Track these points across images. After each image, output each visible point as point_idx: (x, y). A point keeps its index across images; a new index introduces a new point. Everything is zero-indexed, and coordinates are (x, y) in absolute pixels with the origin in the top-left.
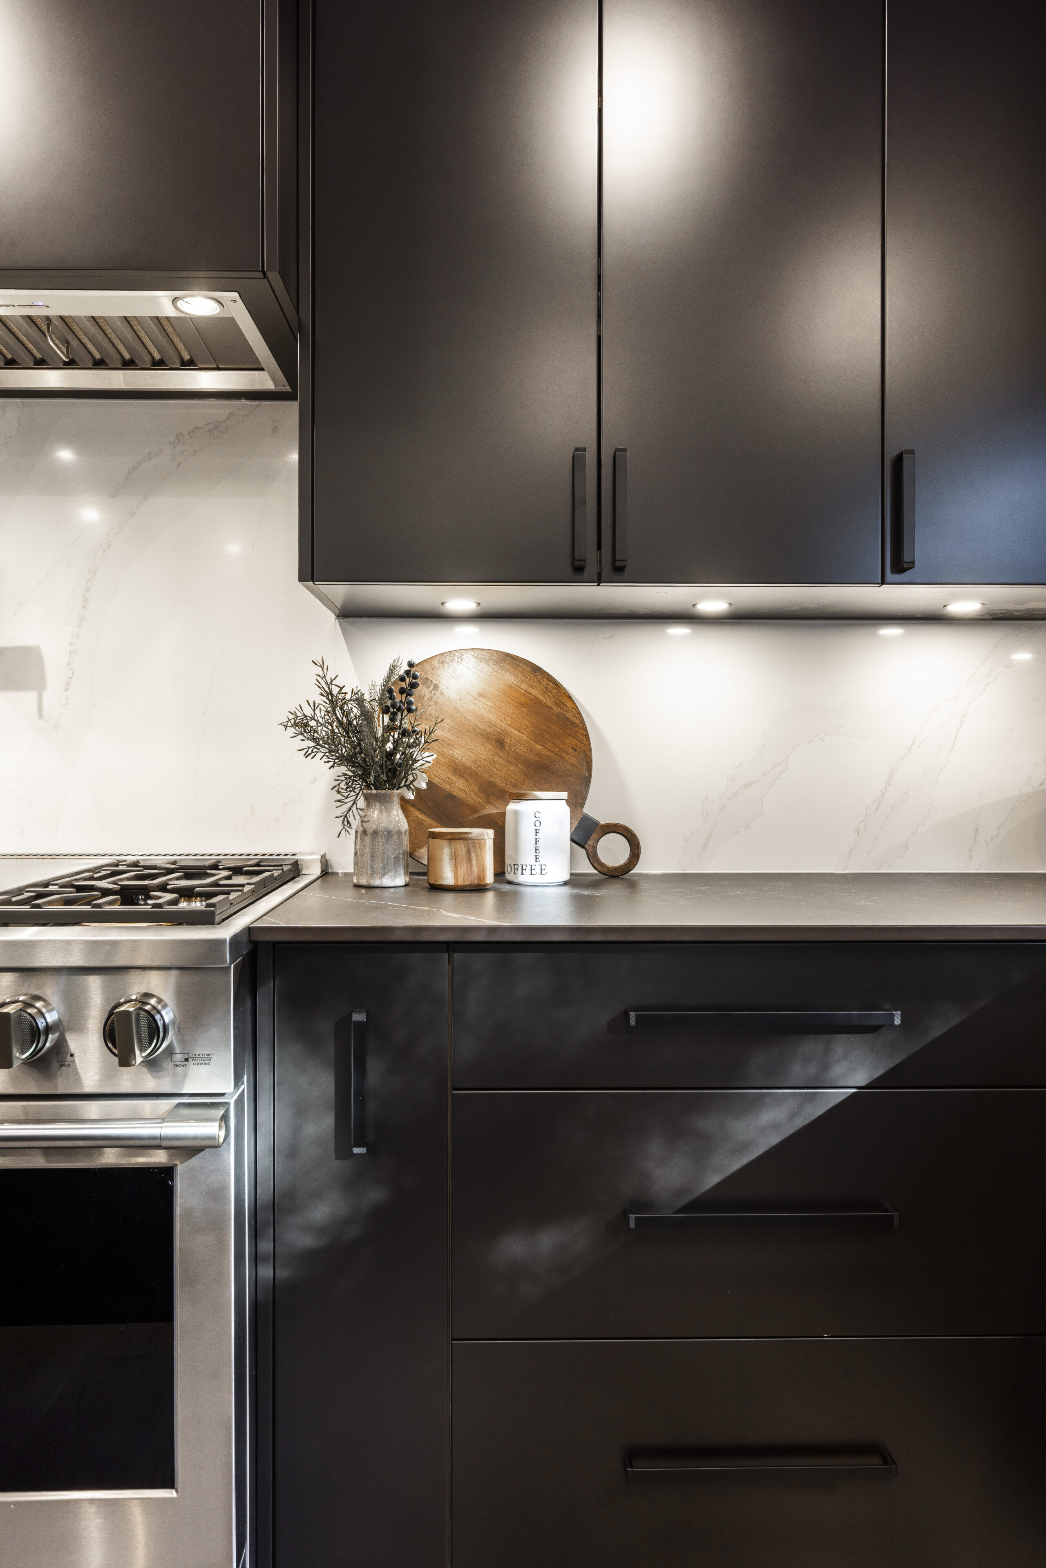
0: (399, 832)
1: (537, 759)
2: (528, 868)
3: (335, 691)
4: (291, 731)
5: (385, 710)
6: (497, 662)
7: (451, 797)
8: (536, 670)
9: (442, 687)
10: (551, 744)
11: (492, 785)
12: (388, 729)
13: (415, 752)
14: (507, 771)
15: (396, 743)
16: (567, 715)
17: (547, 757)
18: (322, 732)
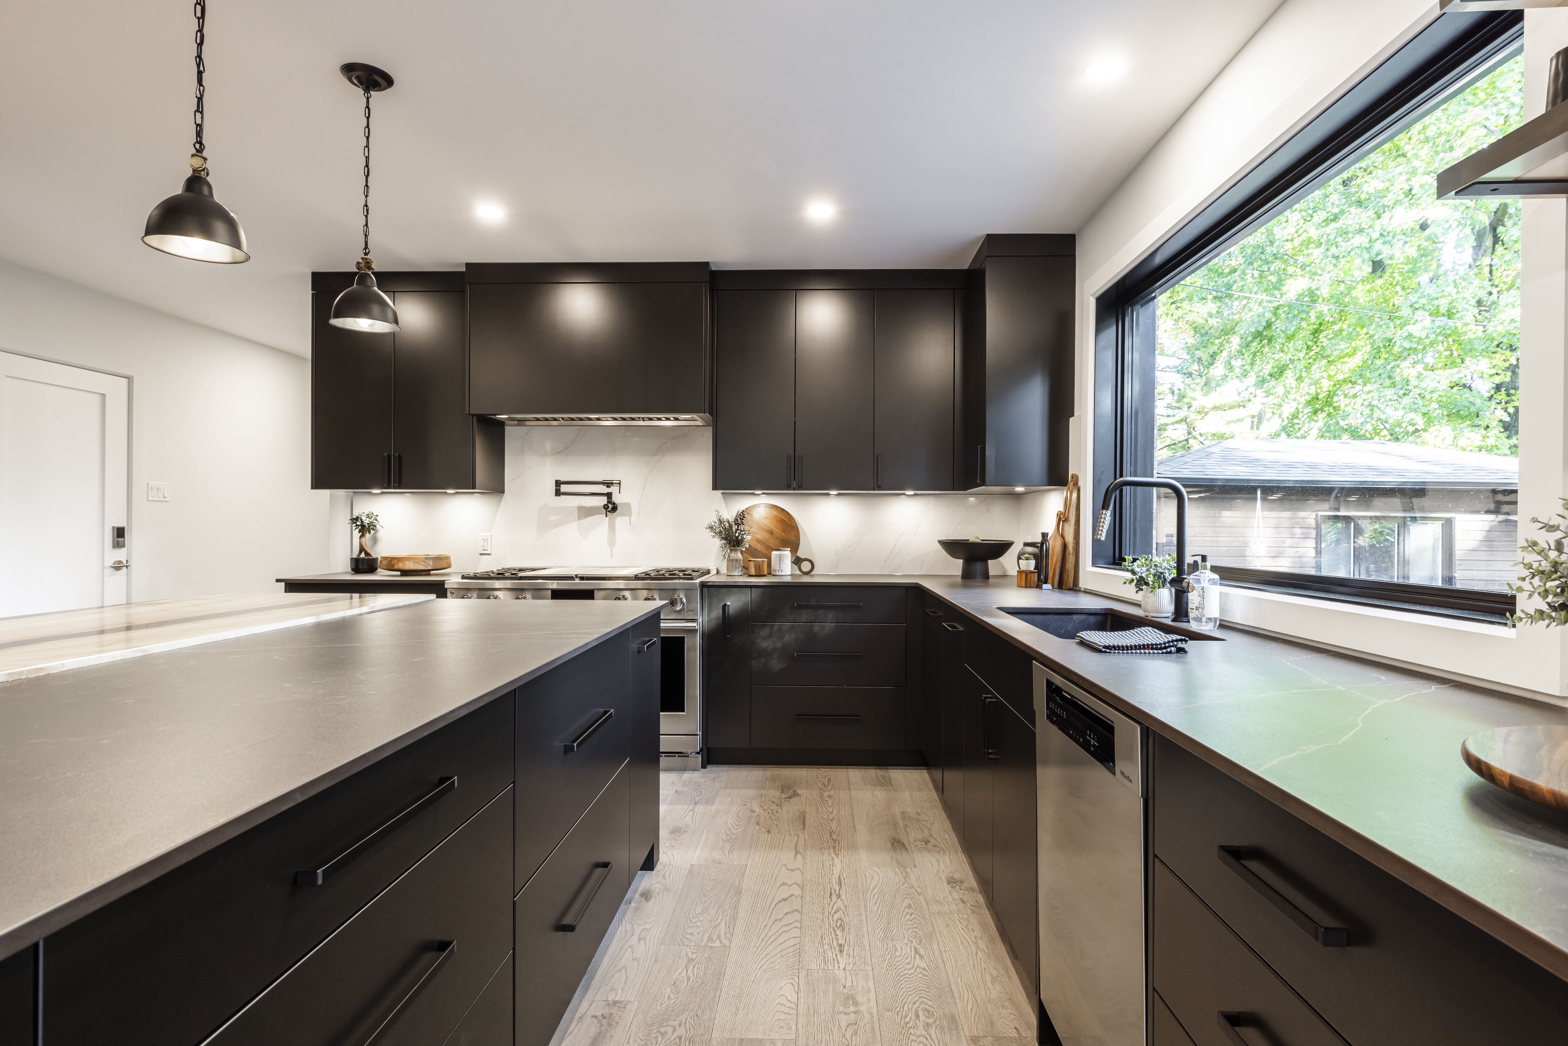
0: (740, 560)
1: (783, 539)
2: (779, 568)
3: (721, 519)
4: (708, 530)
5: (736, 524)
6: (771, 508)
7: (756, 550)
8: (783, 510)
9: (754, 515)
10: (787, 534)
11: (769, 546)
12: (737, 530)
13: (745, 536)
14: (772, 542)
15: (739, 534)
16: (793, 525)
17: (786, 538)
18: (718, 530)
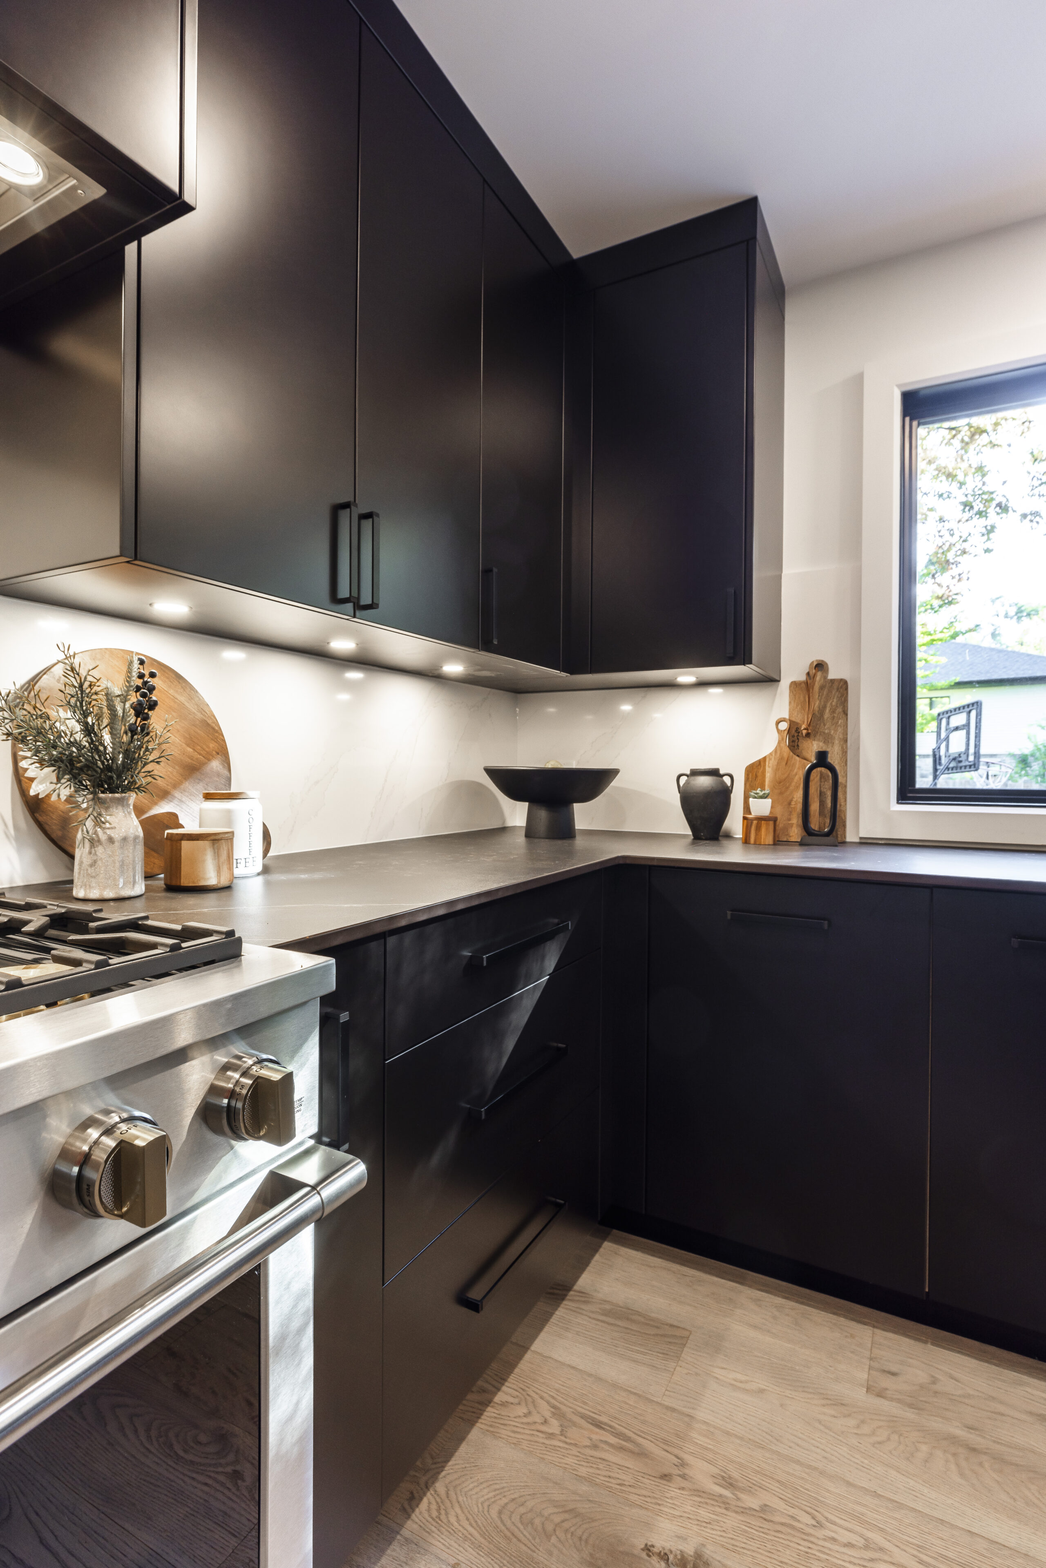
1: (190, 761)
2: (243, 862)
10: (199, 748)
14: (167, 772)
16: (208, 721)
17: (197, 759)
